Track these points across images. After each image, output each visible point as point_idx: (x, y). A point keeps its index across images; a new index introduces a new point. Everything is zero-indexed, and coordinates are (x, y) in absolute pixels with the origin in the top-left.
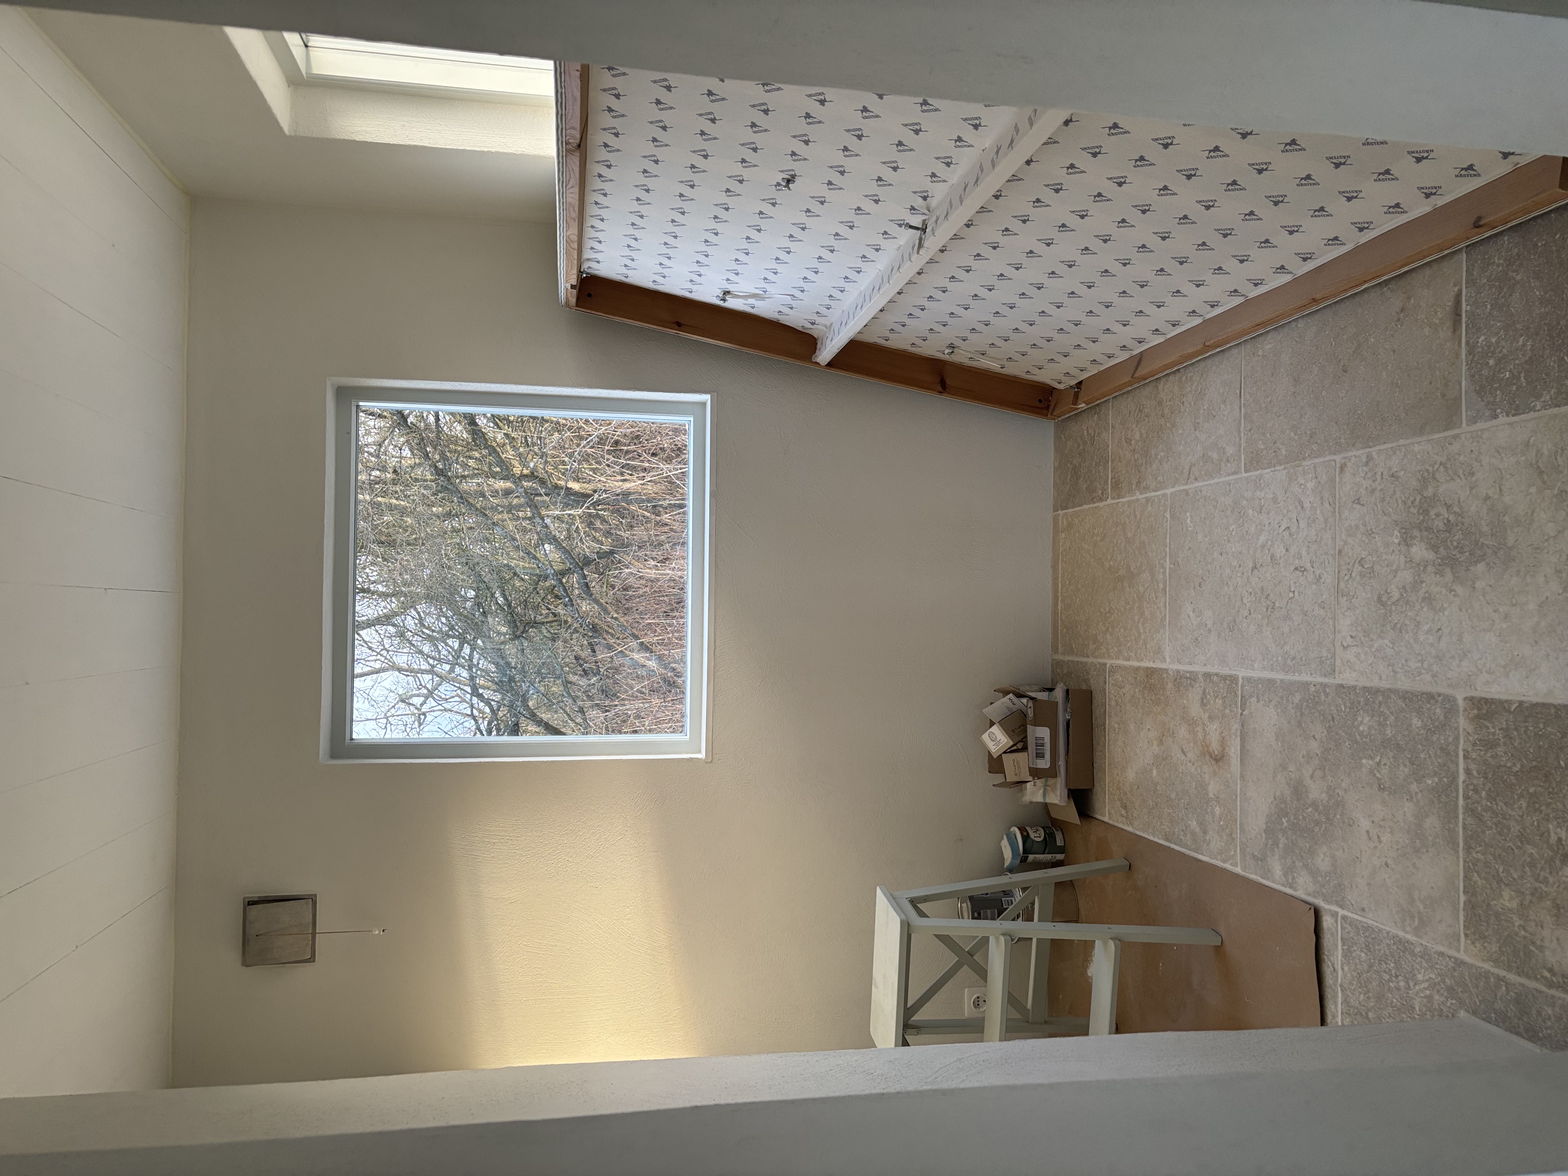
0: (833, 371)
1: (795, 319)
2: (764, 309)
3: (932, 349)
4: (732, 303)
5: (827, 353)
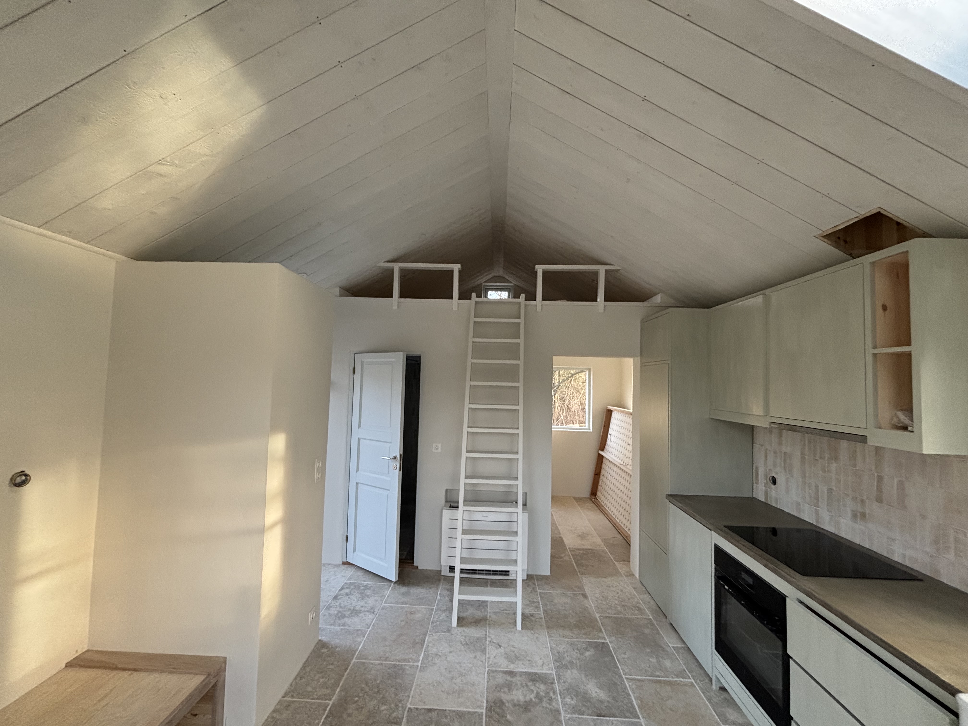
0: (597, 454)
1: (607, 447)
2: (608, 441)
3: (603, 472)
4: (609, 436)
5: (601, 452)
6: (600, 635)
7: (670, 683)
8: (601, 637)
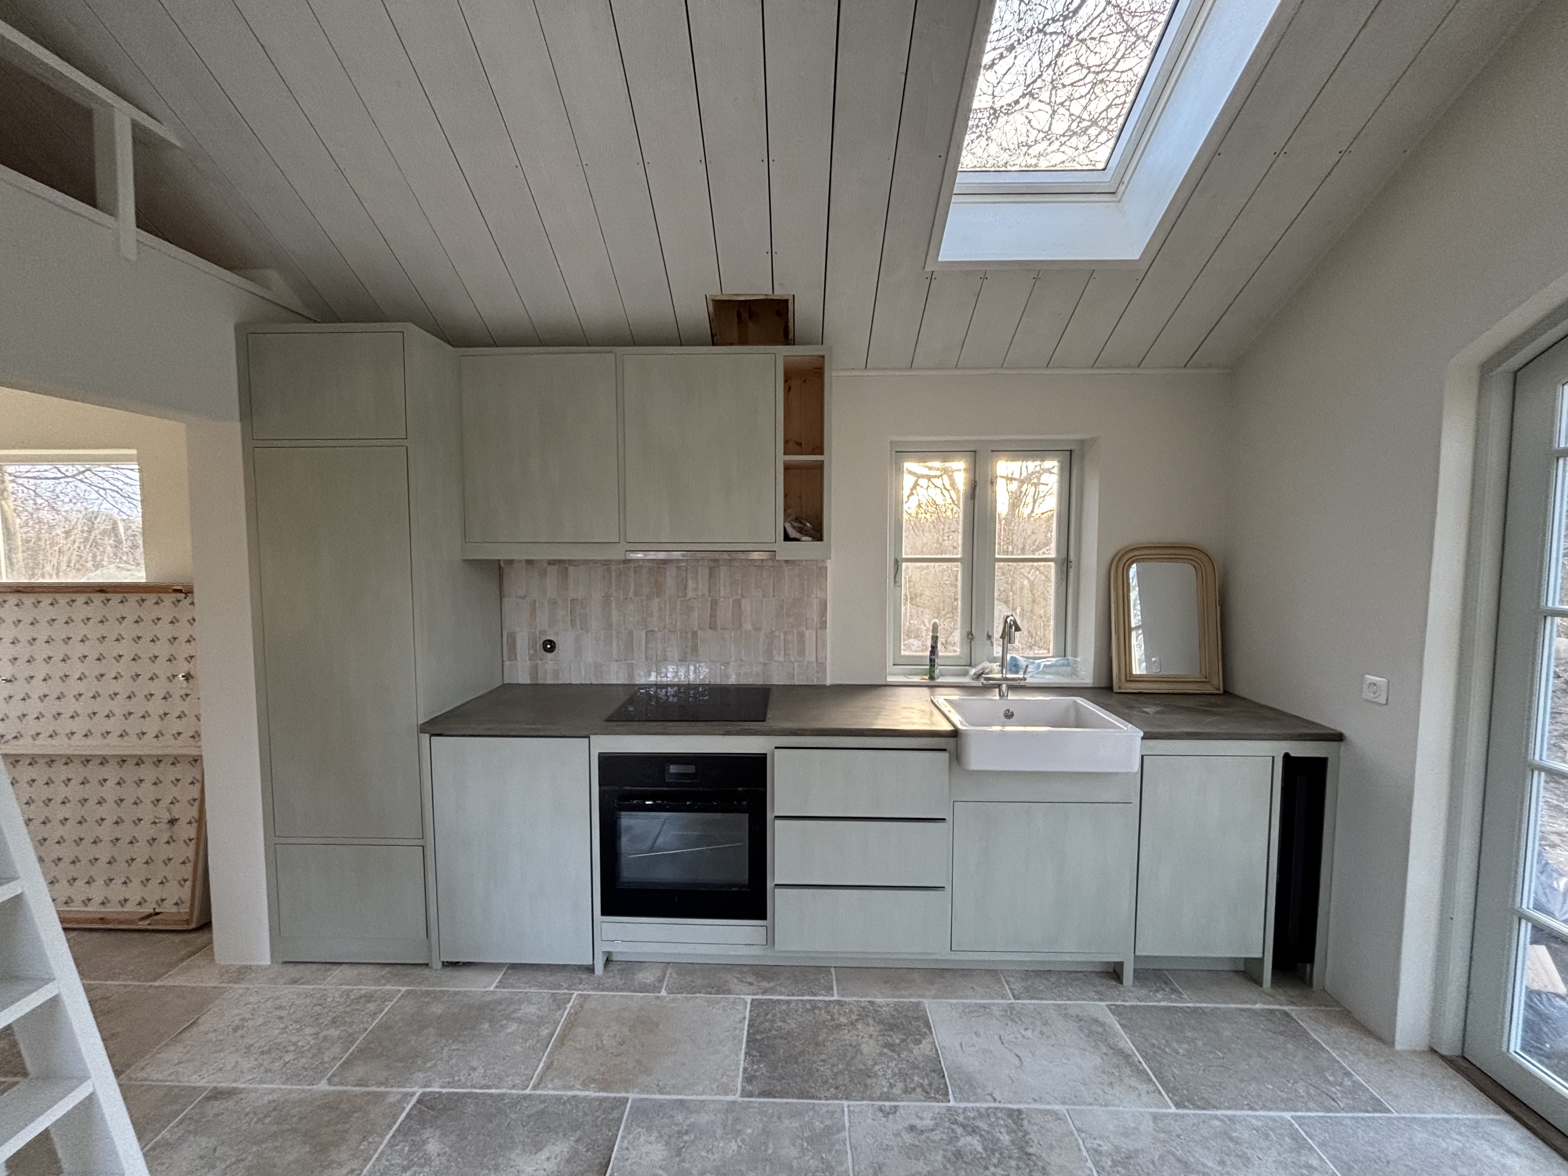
6: (391, 1099)
7: (571, 1024)
8: (399, 1101)
